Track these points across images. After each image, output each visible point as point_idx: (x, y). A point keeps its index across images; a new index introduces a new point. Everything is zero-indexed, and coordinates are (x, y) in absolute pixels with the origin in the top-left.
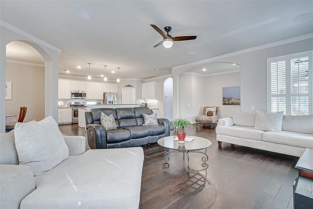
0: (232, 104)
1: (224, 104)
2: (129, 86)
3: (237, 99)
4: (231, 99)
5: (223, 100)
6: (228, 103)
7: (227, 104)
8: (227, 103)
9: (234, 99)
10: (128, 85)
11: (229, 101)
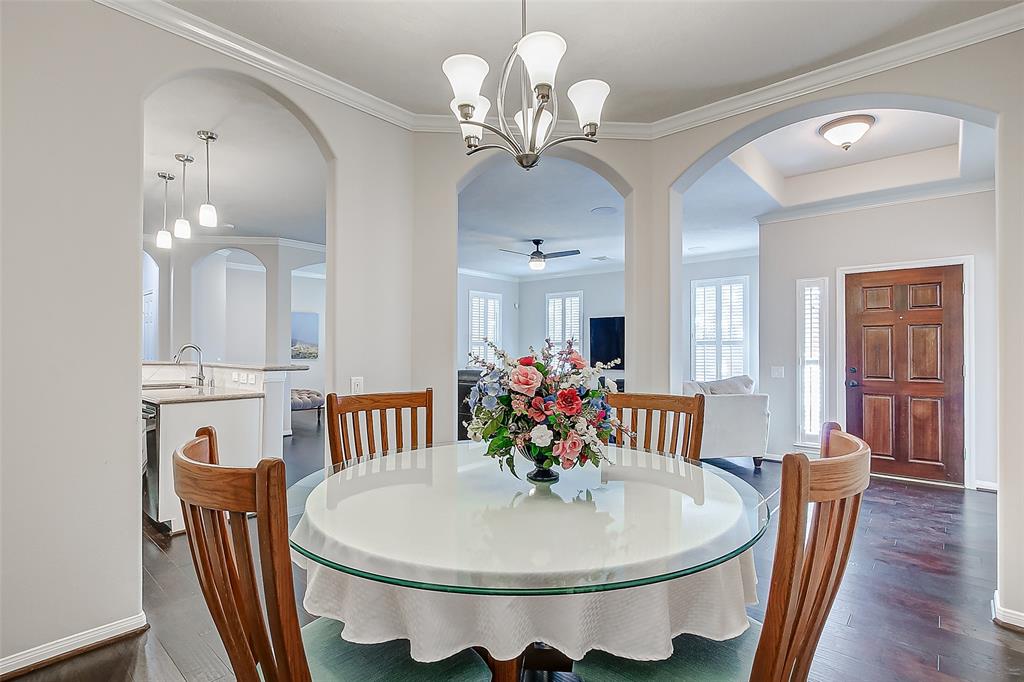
0: (297, 356)
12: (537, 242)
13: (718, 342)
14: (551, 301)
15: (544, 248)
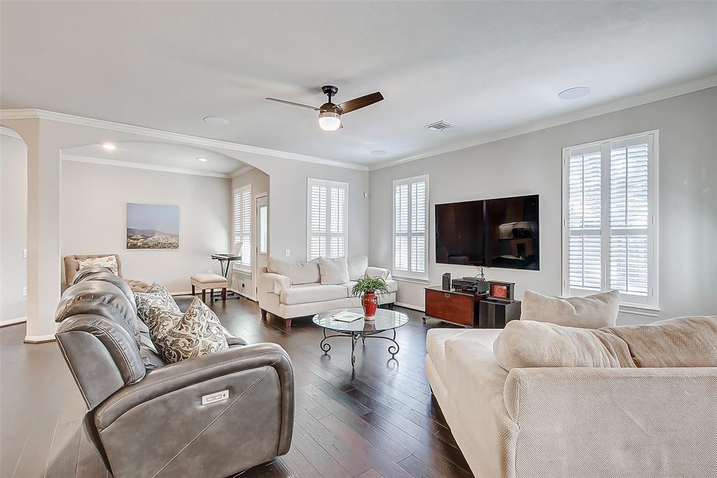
0: (156, 246)
1: (134, 246)
3: (170, 235)
4: (153, 233)
5: (129, 237)
6: (144, 244)
7: (139, 247)
8: (139, 244)
9: (161, 233)
11: (146, 238)
12: (329, 91)
13: (605, 231)
14: (398, 188)
15: (339, 100)
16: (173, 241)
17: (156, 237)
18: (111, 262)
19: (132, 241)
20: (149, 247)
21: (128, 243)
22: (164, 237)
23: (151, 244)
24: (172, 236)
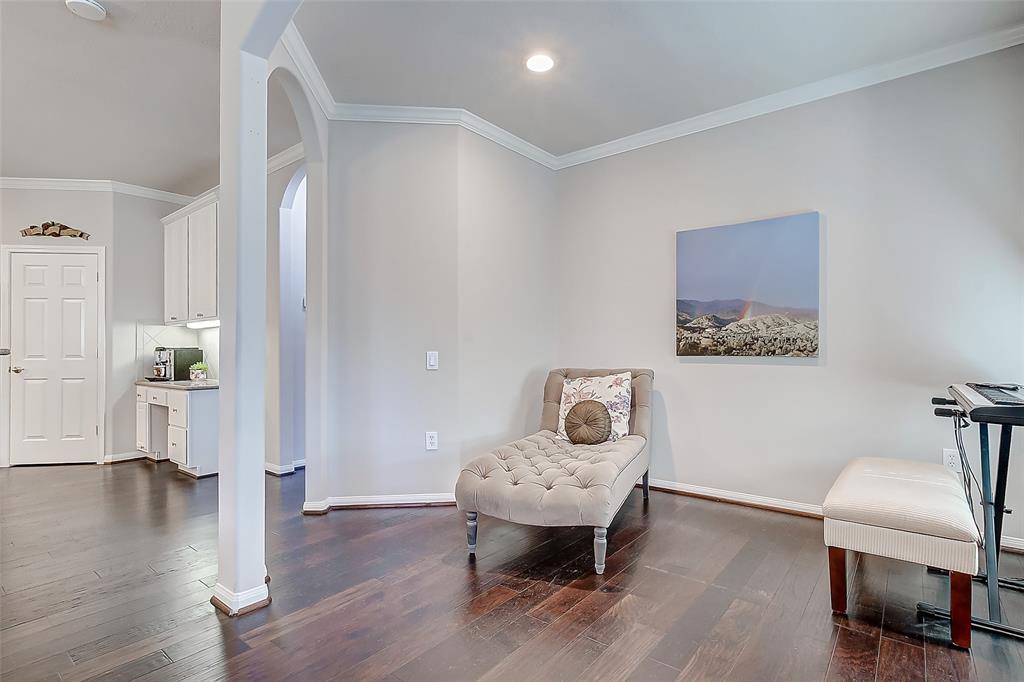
0: (747, 348)
1: (690, 350)
2: (53, 230)
3: (785, 311)
4: (738, 310)
5: (681, 323)
6: (717, 343)
7: (704, 352)
8: (705, 342)
9: (761, 308)
10: (46, 226)
11: (720, 324)
16: (800, 329)
17: (747, 320)
18: (616, 390)
19: (687, 334)
20: (729, 352)
21: (679, 340)
22: (769, 321)
23: (733, 343)
24: (796, 315)
